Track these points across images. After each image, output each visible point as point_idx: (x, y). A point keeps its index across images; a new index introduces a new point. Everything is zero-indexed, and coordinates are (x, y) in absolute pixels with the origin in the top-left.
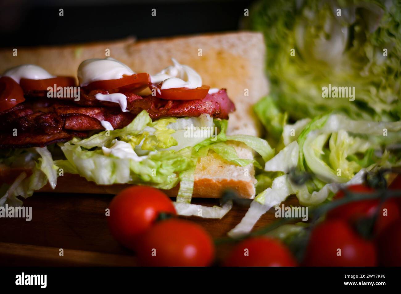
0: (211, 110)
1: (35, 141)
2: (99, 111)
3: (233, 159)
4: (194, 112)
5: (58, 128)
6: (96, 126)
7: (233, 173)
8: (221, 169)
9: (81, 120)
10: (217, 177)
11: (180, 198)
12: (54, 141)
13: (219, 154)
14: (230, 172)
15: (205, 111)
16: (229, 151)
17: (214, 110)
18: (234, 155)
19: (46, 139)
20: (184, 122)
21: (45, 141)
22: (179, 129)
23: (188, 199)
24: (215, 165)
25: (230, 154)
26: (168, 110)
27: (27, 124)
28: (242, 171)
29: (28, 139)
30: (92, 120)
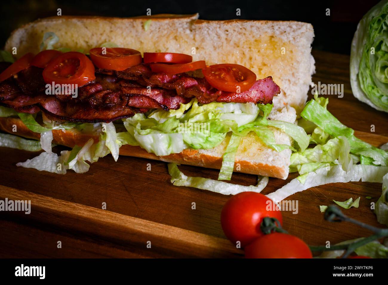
0: (256, 98)
1: (102, 117)
2: (159, 92)
3: (271, 143)
4: (240, 100)
5: (122, 106)
6: (155, 106)
7: (269, 157)
8: (259, 152)
9: (142, 100)
10: (255, 161)
11: (222, 175)
12: (118, 118)
13: (260, 137)
14: (267, 156)
15: (251, 100)
16: (269, 136)
17: (259, 98)
18: (272, 139)
19: (112, 115)
20: (232, 107)
21: (111, 117)
22: (227, 113)
23: (229, 176)
24: (254, 147)
25: (269, 139)
26: (218, 96)
27: (95, 102)
28: (277, 156)
29: (97, 114)
30: (151, 101)
